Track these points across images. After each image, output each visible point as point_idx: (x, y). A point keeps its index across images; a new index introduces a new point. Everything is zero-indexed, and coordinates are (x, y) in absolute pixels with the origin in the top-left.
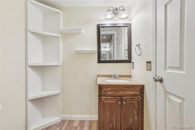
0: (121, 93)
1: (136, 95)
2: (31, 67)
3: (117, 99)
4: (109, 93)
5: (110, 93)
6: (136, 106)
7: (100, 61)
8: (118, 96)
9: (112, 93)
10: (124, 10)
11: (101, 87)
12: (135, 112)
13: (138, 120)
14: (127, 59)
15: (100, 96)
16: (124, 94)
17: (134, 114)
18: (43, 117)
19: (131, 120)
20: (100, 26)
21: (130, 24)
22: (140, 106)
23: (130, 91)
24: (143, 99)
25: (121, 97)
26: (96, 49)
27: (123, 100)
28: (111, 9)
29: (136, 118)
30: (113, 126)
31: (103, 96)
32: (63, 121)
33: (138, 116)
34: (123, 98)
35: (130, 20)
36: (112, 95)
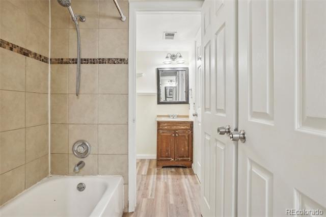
0: (174, 128)
1: (186, 129)
3: (172, 132)
5: (166, 127)
6: (187, 138)
7: (159, 103)
8: (172, 130)
9: (168, 128)
10: (180, 57)
11: (159, 123)
12: (186, 143)
13: (188, 149)
14: (185, 100)
15: (158, 130)
16: (177, 128)
17: (185, 145)
19: (183, 149)
20: (160, 70)
21: (188, 68)
22: (190, 138)
23: (182, 126)
24: (192, 132)
25: (175, 130)
26: (155, 91)
27: (176, 133)
28: (169, 56)
29: (187, 148)
30: (168, 154)
31: (161, 130)
33: (189, 146)
34: (177, 131)
35: (188, 64)
36: (168, 130)
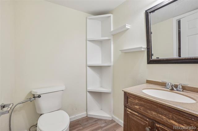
0: (153, 114)
2: (89, 66)
3: (147, 121)
4: (136, 107)
8: (148, 118)
9: (139, 108)
15: (125, 106)
16: (157, 118)
18: (101, 109)
23: (171, 119)
25: (153, 121)
31: (129, 108)
32: (112, 121)
34: (158, 125)
36: (139, 112)
